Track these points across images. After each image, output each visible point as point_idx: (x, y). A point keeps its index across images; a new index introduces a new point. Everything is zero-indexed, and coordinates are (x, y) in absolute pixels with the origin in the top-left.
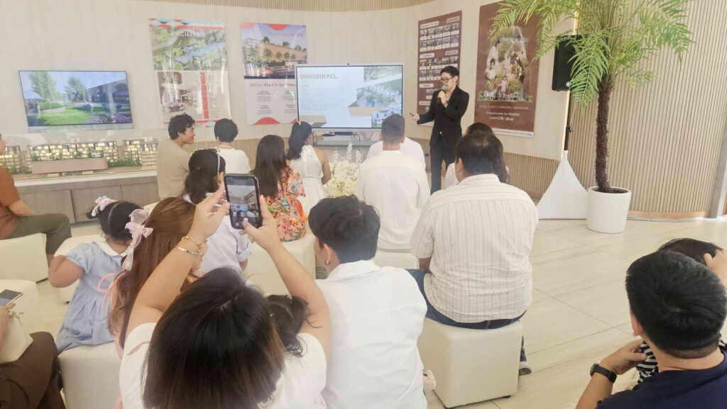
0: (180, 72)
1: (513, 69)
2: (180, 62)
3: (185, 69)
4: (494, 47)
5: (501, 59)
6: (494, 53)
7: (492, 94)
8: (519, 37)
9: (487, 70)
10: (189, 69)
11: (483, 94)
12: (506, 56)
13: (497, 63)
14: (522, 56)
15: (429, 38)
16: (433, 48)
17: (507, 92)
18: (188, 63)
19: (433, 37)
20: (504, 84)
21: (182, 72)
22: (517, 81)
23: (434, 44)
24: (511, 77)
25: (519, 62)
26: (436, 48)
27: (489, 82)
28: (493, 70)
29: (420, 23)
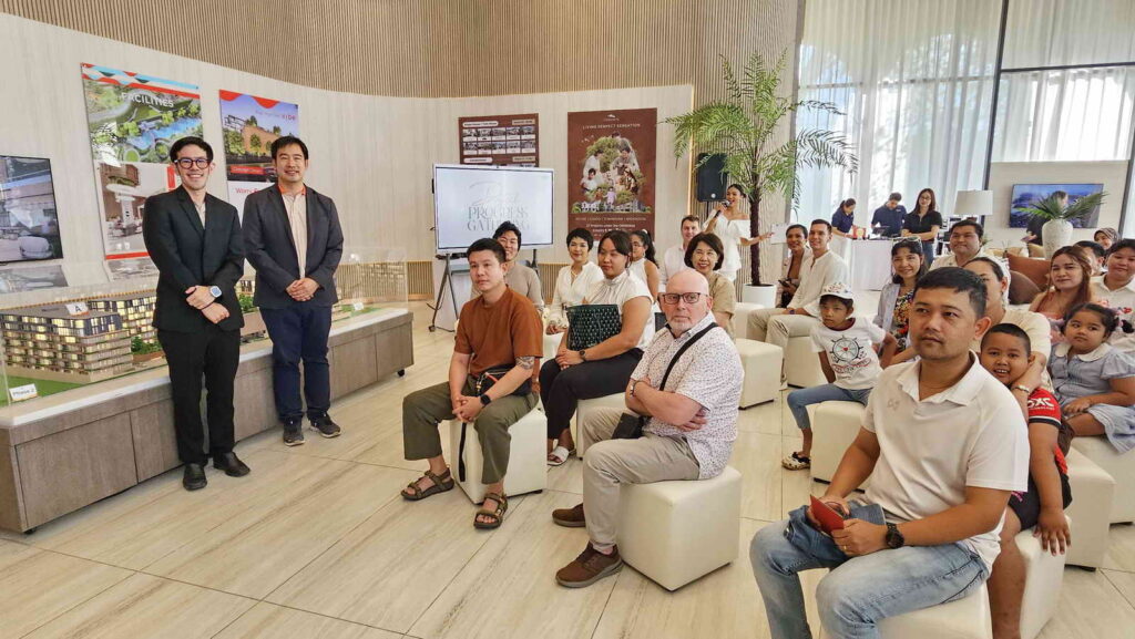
0: (136, 164)
1: (622, 182)
2: (135, 147)
3: (143, 161)
4: (593, 157)
5: (605, 168)
6: (593, 162)
7: (595, 205)
8: (628, 150)
9: (585, 180)
10: (149, 161)
11: (580, 206)
12: (611, 166)
13: (599, 174)
14: (634, 166)
15: (480, 139)
16: (489, 152)
17: (615, 203)
18: (148, 150)
19: (489, 138)
20: (611, 197)
21: (137, 164)
22: (629, 192)
23: (492, 147)
24: (620, 188)
25: (631, 174)
26: (495, 152)
27: (587, 193)
28: (592, 181)
29: (462, 120)
